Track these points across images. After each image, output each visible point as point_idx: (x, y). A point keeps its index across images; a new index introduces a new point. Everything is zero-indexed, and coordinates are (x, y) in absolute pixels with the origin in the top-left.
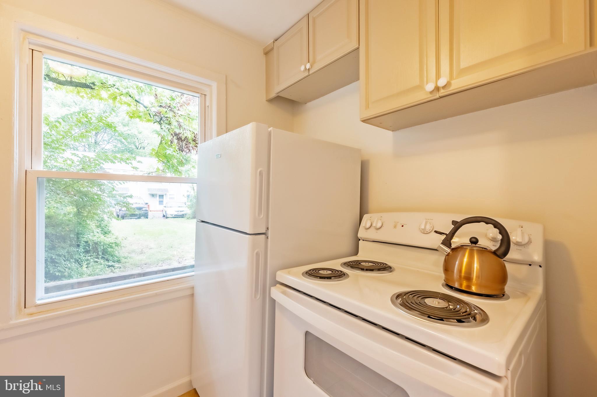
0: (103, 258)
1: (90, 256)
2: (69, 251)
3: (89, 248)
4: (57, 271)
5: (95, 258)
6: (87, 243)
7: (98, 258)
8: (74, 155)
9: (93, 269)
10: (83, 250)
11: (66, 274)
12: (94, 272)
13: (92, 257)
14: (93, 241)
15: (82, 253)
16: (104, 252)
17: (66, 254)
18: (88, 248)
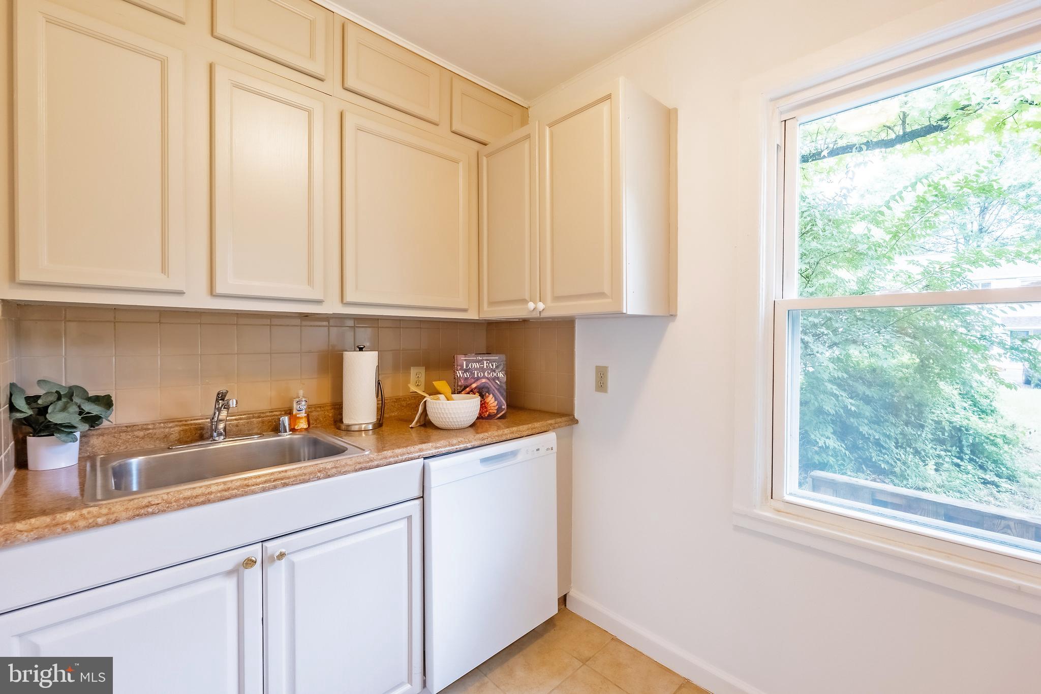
0: (971, 460)
1: (946, 451)
2: (905, 432)
3: (943, 434)
4: (882, 461)
5: (955, 456)
6: (940, 424)
7: (962, 459)
8: (911, 264)
9: (950, 477)
10: (930, 436)
11: (897, 470)
12: (950, 483)
13: (950, 454)
14: (951, 423)
15: (929, 441)
16: (976, 449)
17: (899, 437)
18: (941, 435)
